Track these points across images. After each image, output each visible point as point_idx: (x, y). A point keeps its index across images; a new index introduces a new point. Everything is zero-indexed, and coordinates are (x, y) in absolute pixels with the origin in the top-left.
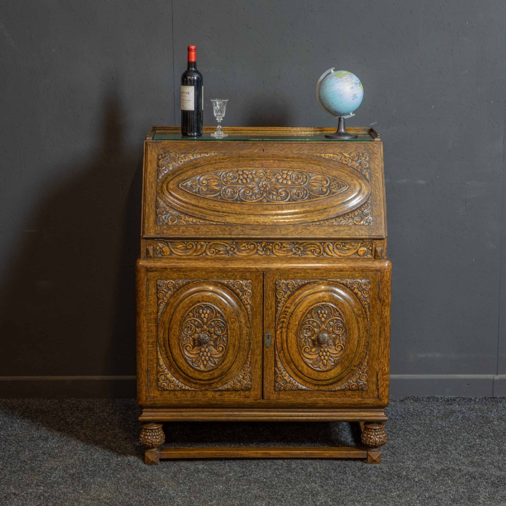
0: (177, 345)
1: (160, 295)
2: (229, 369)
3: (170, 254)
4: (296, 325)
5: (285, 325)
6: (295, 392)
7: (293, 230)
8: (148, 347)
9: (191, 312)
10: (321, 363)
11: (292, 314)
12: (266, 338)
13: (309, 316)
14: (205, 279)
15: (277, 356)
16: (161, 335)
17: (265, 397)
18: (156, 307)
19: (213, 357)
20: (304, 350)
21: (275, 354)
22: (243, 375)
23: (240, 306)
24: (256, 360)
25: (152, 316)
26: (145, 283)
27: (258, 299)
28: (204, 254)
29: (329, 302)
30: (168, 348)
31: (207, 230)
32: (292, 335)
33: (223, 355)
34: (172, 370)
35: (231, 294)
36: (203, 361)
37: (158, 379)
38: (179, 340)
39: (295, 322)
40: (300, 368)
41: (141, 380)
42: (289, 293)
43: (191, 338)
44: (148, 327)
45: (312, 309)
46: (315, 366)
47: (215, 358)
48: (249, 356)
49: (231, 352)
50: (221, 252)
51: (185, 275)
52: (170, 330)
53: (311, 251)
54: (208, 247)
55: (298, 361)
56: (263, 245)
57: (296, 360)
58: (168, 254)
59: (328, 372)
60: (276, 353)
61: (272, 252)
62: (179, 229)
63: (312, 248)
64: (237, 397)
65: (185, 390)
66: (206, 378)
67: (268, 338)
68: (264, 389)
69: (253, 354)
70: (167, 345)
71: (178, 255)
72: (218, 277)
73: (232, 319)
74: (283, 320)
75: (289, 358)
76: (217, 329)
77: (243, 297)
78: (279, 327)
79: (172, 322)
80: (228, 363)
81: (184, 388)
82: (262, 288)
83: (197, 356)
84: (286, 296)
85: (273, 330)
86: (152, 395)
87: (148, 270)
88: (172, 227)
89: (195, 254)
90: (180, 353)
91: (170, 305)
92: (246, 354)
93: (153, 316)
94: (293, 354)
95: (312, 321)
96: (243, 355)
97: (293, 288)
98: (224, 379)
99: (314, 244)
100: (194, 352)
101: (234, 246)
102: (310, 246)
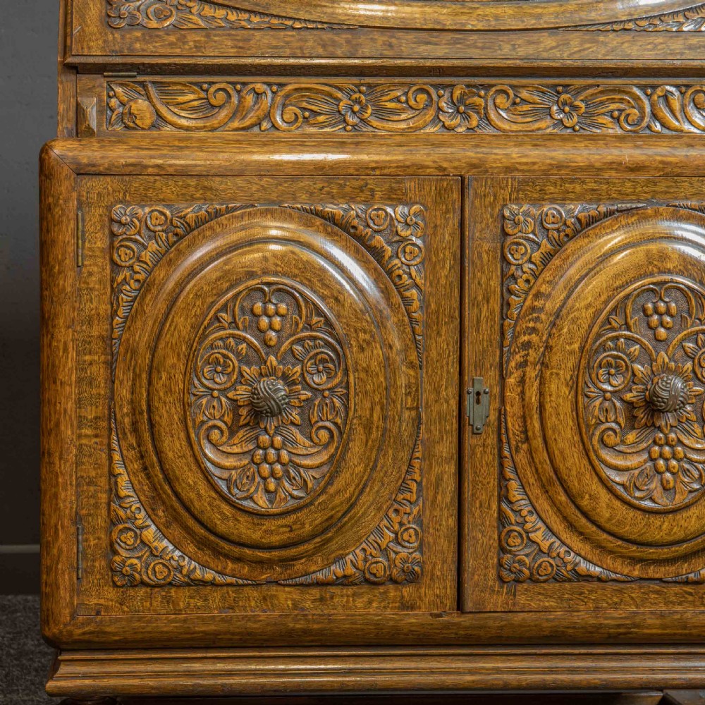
0: (177, 427)
1: (123, 256)
2: (352, 506)
3: (154, 126)
4: (572, 352)
5: (533, 355)
6: (567, 585)
7: (554, 44)
8: (80, 436)
9: (224, 308)
10: (655, 485)
11: (558, 316)
12: (469, 400)
13: (617, 321)
14: (272, 202)
15: (508, 463)
16: (124, 392)
17: (469, 605)
18: (106, 298)
19: (297, 466)
20: (602, 441)
21: (501, 457)
22: (397, 527)
23: (385, 292)
24: (439, 479)
25: (96, 327)
26: (72, 215)
27: (446, 272)
28: (265, 125)
29: (680, 273)
30: (147, 436)
31: (274, 43)
32: (559, 391)
33: (332, 456)
34: (161, 513)
35: (357, 251)
36: (265, 479)
37: (112, 545)
38: (185, 406)
39: (568, 343)
40: (585, 502)
41: (55, 551)
42: (546, 246)
43: (223, 399)
44: (81, 367)
45: (627, 297)
46: (638, 494)
47: (307, 468)
48: (416, 463)
49: (356, 448)
50: (321, 118)
51: (205, 188)
52: (155, 375)
53: (610, 113)
54: (279, 99)
55: (579, 476)
56: (457, 93)
57: (574, 473)
58: (148, 122)
59: (678, 516)
60: (506, 453)
61: (487, 118)
62: (183, 40)
63: (613, 106)
64: (375, 605)
65: (204, 583)
66: (275, 539)
67: (478, 402)
68: (466, 576)
69: (429, 456)
70: (144, 427)
71: (180, 127)
72: (312, 194)
73: (362, 336)
74: (526, 338)
75: (548, 468)
76: (313, 370)
77: (396, 261)
78: (513, 364)
79: (161, 345)
80: (348, 485)
81: (198, 574)
82: (458, 232)
83: (245, 462)
84: (537, 256)
85: (494, 374)
86: (93, 601)
87: (83, 172)
88: (161, 33)
89: (235, 124)
90: (188, 453)
91: (154, 291)
92: (404, 455)
93: (96, 331)
94: (562, 453)
95: (627, 338)
96: (395, 459)
97: (558, 230)
98: (333, 545)
99: (620, 92)
100: (236, 450)
101: (363, 98)
102: (608, 99)
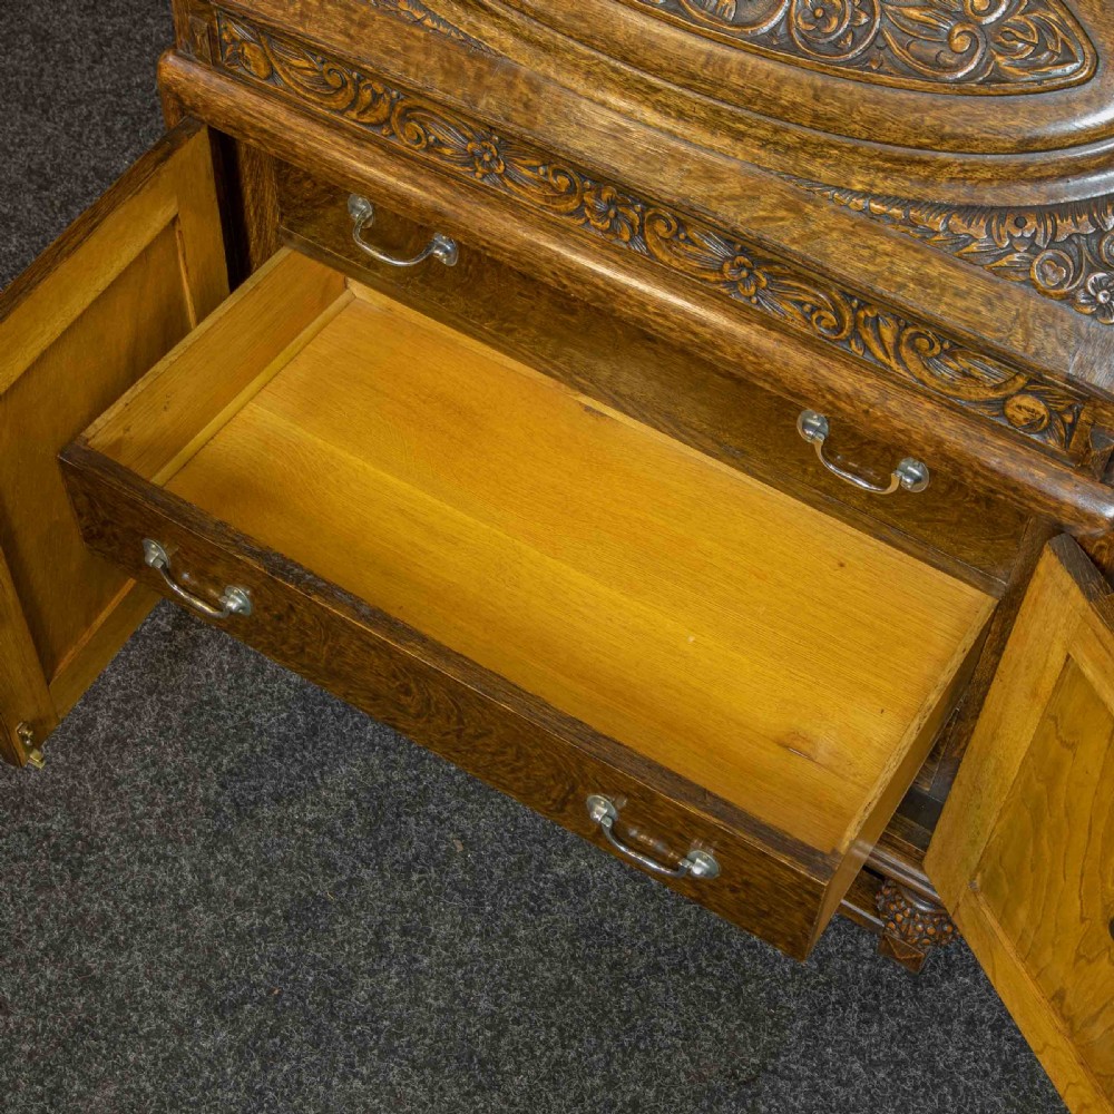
3: (268, 77)
28: (385, 131)
50: (448, 152)
53: (801, 304)
54: (398, 110)
56: (608, 194)
58: (263, 72)
61: (642, 236)
63: (805, 298)
89: (353, 115)
99: (817, 286)
101: (494, 150)
102: (798, 288)
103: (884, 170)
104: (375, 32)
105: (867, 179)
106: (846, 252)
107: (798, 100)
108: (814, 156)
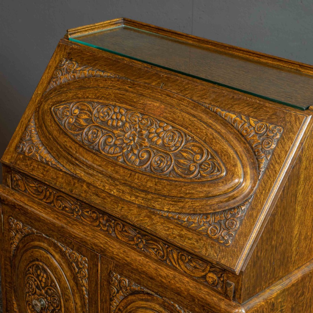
3: (25, 191)
9: (31, 267)
23: (76, 284)
27: (94, 285)
28: (52, 205)
31: (54, 176)
35: (69, 265)
42: (121, 293)
43: (32, 297)
50: (67, 209)
53: (154, 249)
54: (55, 197)
56: (105, 218)
58: (23, 189)
61: (114, 231)
62: (31, 164)
63: (154, 247)
71: (31, 195)
76: (53, 300)
77: (78, 275)
84: (118, 296)
89: (45, 200)
90: (25, 308)
91: (19, 250)
97: (125, 289)
99: (157, 243)
101: (78, 207)
102: (152, 243)
103: (172, 205)
104: (50, 173)
105: (168, 207)
106: (161, 229)
107: (151, 185)
108: (155, 201)
